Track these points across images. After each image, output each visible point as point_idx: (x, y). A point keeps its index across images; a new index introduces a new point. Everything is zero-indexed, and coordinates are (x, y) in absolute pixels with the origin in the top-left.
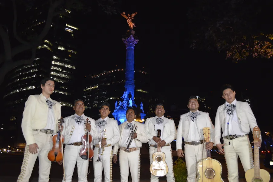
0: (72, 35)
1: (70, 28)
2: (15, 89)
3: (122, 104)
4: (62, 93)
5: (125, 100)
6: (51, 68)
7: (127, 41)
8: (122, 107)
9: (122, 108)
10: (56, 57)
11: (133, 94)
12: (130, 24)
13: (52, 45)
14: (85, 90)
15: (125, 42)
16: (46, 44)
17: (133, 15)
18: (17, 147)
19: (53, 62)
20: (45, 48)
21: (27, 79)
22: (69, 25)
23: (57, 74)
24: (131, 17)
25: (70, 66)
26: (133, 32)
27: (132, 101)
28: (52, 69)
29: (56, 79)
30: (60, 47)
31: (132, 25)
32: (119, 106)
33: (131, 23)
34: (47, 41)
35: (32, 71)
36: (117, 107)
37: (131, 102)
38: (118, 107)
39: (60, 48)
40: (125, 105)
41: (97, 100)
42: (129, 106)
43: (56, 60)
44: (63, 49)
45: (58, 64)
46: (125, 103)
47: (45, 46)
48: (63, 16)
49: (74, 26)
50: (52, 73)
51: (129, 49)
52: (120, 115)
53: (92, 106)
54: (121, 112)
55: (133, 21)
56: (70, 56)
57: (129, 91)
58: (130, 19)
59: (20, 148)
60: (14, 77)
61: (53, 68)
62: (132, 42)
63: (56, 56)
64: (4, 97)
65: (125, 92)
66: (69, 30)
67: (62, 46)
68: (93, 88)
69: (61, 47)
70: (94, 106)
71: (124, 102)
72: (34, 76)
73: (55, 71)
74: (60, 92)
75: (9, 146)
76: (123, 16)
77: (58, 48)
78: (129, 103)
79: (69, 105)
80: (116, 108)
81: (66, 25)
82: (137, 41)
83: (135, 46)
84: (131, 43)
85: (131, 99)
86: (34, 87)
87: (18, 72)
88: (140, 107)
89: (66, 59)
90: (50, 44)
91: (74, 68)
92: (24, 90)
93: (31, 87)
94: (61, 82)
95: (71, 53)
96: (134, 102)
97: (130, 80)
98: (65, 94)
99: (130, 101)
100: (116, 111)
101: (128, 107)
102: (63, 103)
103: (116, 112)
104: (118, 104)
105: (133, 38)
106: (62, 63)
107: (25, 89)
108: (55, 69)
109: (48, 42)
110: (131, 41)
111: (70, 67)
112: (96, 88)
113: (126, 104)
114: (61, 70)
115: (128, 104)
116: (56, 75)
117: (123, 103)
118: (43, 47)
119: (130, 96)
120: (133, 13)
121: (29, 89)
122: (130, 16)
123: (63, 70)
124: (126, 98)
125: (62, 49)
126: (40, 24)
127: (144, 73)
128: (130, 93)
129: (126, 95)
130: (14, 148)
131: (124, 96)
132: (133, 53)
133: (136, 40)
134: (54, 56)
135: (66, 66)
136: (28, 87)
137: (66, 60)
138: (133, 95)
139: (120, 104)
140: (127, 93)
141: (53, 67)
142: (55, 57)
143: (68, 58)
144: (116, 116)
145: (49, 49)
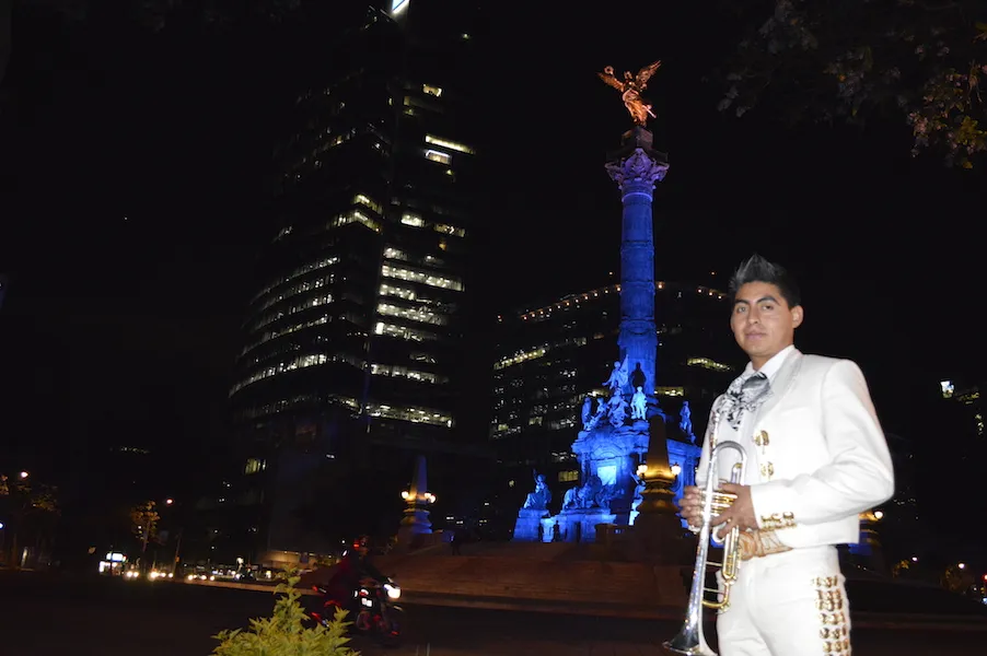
0: (449, 172)
1: (440, 150)
2: (264, 366)
3: (608, 410)
4: (417, 376)
5: (618, 393)
6: (379, 289)
7: (622, 170)
8: (605, 421)
9: (606, 426)
10: (394, 254)
11: (649, 369)
12: (633, 108)
13: (380, 211)
14: (501, 365)
15: (618, 176)
16: (362, 208)
17: (645, 75)
18: (265, 565)
19: (386, 271)
20: (358, 223)
21: (299, 331)
22: (438, 138)
23: (398, 309)
24: (639, 83)
25: (443, 283)
26: (647, 137)
27: (644, 397)
28: (382, 293)
29: (396, 330)
30: (408, 217)
31: (640, 111)
32: (597, 419)
33: (637, 105)
34: (362, 199)
35: (315, 303)
36: (588, 421)
37: (640, 401)
38: (594, 421)
39: (407, 220)
40: (619, 413)
41: (543, 401)
42: (633, 417)
43: (394, 263)
44: (417, 222)
45: (404, 274)
46: (618, 406)
47: (357, 214)
48: (415, 109)
49: (456, 141)
50: (383, 308)
51: (635, 201)
52: (599, 453)
53: (524, 424)
54: (602, 440)
55: (644, 98)
56: (442, 246)
57: (635, 361)
58: (635, 89)
59: (274, 566)
60: (262, 324)
61: (384, 290)
62: (644, 173)
63: (395, 247)
64: (232, 393)
65: (617, 365)
66: (438, 157)
67: (414, 213)
68: (526, 357)
69: (412, 218)
70: (532, 423)
71: (614, 401)
72: (323, 320)
73: (391, 299)
74: (412, 374)
75: (240, 560)
76: (607, 80)
77: (403, 221)
78: (632, 405)
79: (443, 419)
80: (586, 424)
81: (428, 139)
82: (660, 168)
83: (654, 187)
84: (640, 179)
85: (640, 389)
86: (323, 358)
87: (273, 310)
88: (680, 419)
89: (429, 257)
90: (374, 207)
91: (459, 289)
92: (291, 370)
93: (313, 357)
94: (414, 337)
95: (446, 235)
96: (655, 402)
97: (640, 317)
98: (428, 381)
99: (635, 396)
100: (586, 434)
101: (629, 421)
102: (422, 413)
103: (585, 439)
104: (593, 412)
105: (645, 159)
106: (416, 272)
107: (294, 367)
108: (393, 292)
109: (368, 201)
110: (639, 169)
111: (444, 286)
112: (538, 358)
113: (621, 409)
114: (412, 297)
115: (628, 410)
116: (396, 314)
117: (611, 406)
118: (350, 220)
119: (637, 379)
120: (646, 65)
121: (306, 365)
122: (634, 80)
123: (418, 295)
124: (625, 388)
125: (413, 224)
126: (339, 142)
127: (716, 295)
128: (638, 365)
129: (621, 376)
130: (255, 567)
131: (613, 378)
132: (646, 214)
133: (658, 164)
134: (390, 250)
135: (430, 281)
136: (304, 360)
137: (431, 262)
138: (650, 377)
139: (600, 409)
140: (625, 365)
141: (385, 287)
142: (391, 253)
143: (437, 253)
144: (583, 457)
145: (369, 225)
